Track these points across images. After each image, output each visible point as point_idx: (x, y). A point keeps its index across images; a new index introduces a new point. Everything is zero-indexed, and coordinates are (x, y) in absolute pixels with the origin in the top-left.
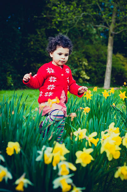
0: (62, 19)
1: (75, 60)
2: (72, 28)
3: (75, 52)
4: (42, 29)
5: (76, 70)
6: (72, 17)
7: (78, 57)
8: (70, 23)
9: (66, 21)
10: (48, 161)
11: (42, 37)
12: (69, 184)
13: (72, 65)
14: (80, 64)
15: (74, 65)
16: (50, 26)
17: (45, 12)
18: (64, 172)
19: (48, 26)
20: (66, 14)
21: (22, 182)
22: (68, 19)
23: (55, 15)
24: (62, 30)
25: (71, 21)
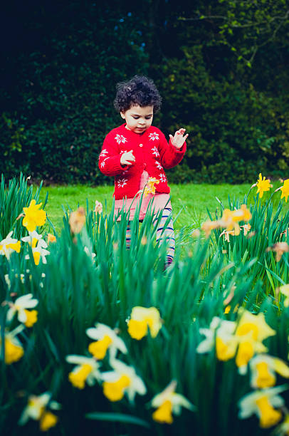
0: (242, 23)
1: (269, 116)
2: (265, 43)
3: (271, 99)
4: (195, 47)
5: (272, 139)
6: (265, 19)
7: (278, 110)
8: (260, 31)
9: (252, 27)
10: (225, 354)
11: (196, 65)
12: (276, 409)
13: (262, 129)
14: (281, 127)
15: (267, 128)
16: (214, 41)
17: (203, 7)
18: (263, 380)
19: (208, 39)
20: (251, 12)
21: (168, 403)
22: (256, 24)
23: (225, 14)
24: (242, 49)
25: (261, 29)
